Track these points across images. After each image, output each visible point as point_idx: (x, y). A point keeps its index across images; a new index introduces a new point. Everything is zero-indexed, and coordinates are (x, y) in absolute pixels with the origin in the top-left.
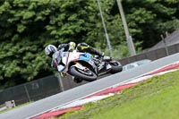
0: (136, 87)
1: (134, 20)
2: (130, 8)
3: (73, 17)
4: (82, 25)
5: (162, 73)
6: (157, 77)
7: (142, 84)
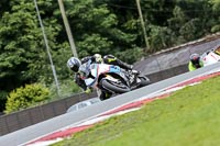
0: (90, 130)
1: (85, 49)
2: (81, 34)
3: (11, 45)
4: (22, 55)
5: (121, 113)
6: (115, 118)
7: (98, 126)
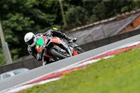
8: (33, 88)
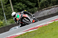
0: (19, 37)
6: (28, 33)
7: (21, 36)
8: (26, 33)
